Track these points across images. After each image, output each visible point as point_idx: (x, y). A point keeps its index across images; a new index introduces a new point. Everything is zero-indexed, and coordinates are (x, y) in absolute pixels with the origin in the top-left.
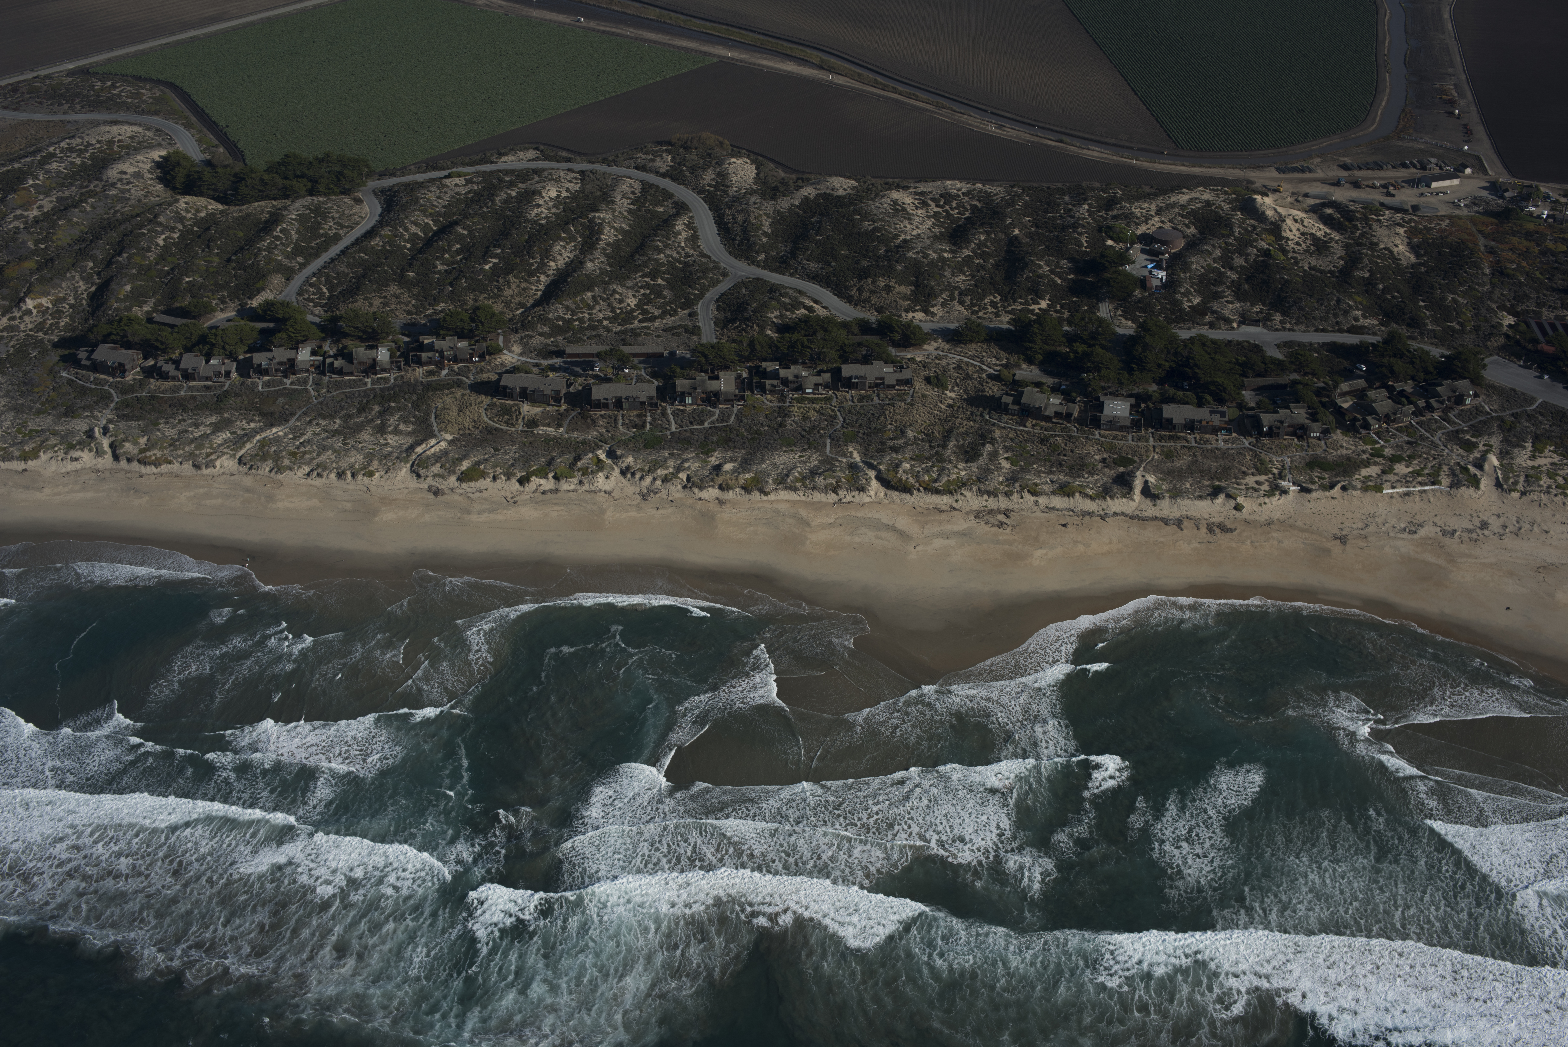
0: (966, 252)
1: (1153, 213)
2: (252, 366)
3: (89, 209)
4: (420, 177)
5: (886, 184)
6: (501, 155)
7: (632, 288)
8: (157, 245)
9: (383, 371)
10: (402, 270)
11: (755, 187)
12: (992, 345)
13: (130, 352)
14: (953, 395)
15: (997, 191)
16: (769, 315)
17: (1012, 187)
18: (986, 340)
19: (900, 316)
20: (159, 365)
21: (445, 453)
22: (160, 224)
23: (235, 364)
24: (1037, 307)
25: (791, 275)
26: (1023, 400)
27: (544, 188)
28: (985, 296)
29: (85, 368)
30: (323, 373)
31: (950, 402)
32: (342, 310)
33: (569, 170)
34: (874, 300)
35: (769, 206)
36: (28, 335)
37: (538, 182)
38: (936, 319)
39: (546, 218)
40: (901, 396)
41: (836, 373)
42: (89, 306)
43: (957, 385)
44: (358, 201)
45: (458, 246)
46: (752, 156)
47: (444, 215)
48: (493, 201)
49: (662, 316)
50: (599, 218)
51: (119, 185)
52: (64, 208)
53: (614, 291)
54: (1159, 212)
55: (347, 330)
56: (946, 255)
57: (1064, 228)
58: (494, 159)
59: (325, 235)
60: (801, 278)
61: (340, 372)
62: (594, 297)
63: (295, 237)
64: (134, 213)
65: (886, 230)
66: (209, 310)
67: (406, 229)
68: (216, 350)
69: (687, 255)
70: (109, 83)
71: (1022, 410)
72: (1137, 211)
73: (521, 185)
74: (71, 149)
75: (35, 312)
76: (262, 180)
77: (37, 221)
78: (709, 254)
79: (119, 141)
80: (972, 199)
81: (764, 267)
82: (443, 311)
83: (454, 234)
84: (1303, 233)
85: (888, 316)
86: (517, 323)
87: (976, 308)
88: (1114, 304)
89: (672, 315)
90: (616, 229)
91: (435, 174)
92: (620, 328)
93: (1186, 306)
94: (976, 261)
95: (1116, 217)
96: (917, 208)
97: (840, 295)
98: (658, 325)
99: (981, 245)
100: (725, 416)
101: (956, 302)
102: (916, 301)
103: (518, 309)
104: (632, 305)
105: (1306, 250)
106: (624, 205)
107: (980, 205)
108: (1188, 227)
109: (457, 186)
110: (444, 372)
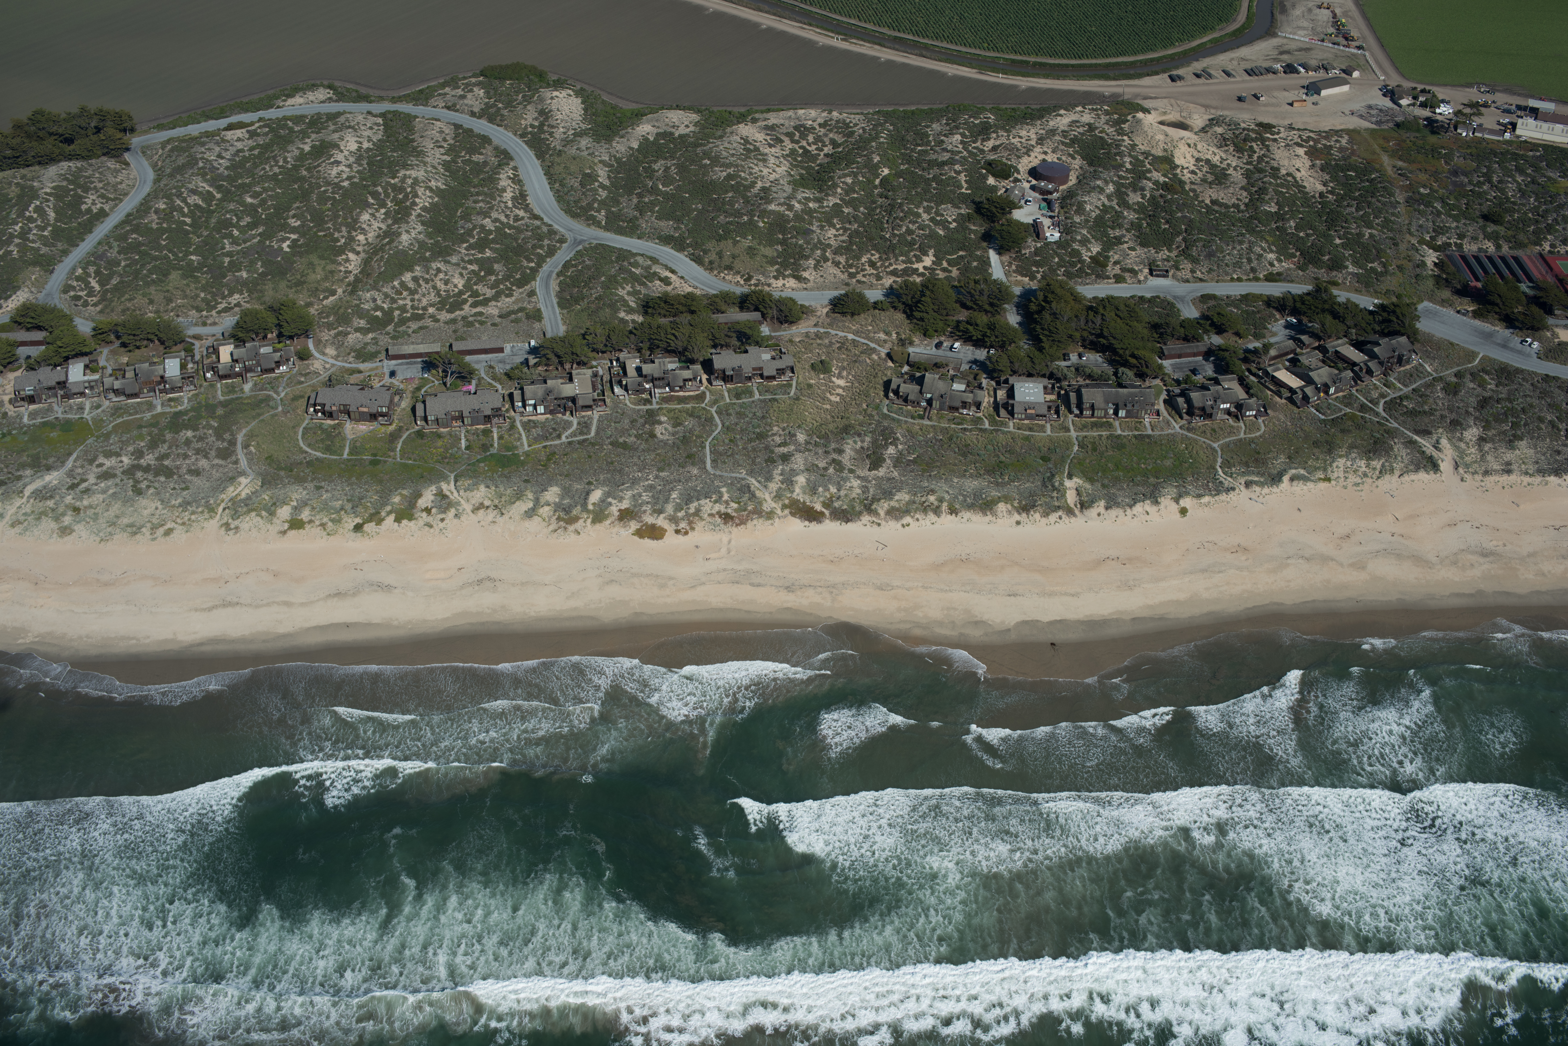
0: (832, 201)
1: (1033, 143)
4: (194, 130)
5: (731, 115)
6: (286, 96)
7: (458, 265)
9: (174, 389)
15: (857, 120)
16: (621, 292)
19: (769, 285)
21: (259, 496)
24: (921, 265)
25: (639, 238)
27: (341, 139)
28: (862, 255)
30: (101, 396)
31: (840, 391)
33: (367, 113)
34: (738, 266)
35: (603, 151)
37: (334, 131)
38: (810, 286)
39: (349, 178)
40: (784, 389)
41: (708, 365)
43: (845, 369)
44: (125, 164)
45: (248, 219)
46: (576, 87)
47: (227, 179)
48: (284, 159)
49: (496, 297)
50: (410, 176)
53: (439, 270)
54: (1041, 141)
56: (811, 205)
57: (939, 165)
58: (279, 102)
59: (89, 212)
60: (651, 240)
61: (122, 394)
63: (52, 216)
65: (740, 177)
69: (517, 219)
72: (1015, 141)
73: (313, 136)
78: (542, 214)
80: (830, 131)
81: (607, 228)
82: (238, 305)
83: (243, 203)
84: (1198, 160)
85: (756, 285)
86: (328, 317)
87: (853, 270)
88: (1006, 258)
89: (507, 296)
90: (431, 189)
91: (211, 125)
92: (450, 316)
93: (1086, 256)
94: (846, 210)
95: (994, 149)
96: (770, 146)
97: (698, 260)
98: (492, 310)
99: (849, 190)
100: (585, 426)
101: (829, 263)
102: (785, 265)
103: (326, 298)
104: (460, 286)
105: (1204, 180)
106: (436, 156)
107: (840, 139)
108: (1074, 158)
109: (239, 140)
110: (247, 387)
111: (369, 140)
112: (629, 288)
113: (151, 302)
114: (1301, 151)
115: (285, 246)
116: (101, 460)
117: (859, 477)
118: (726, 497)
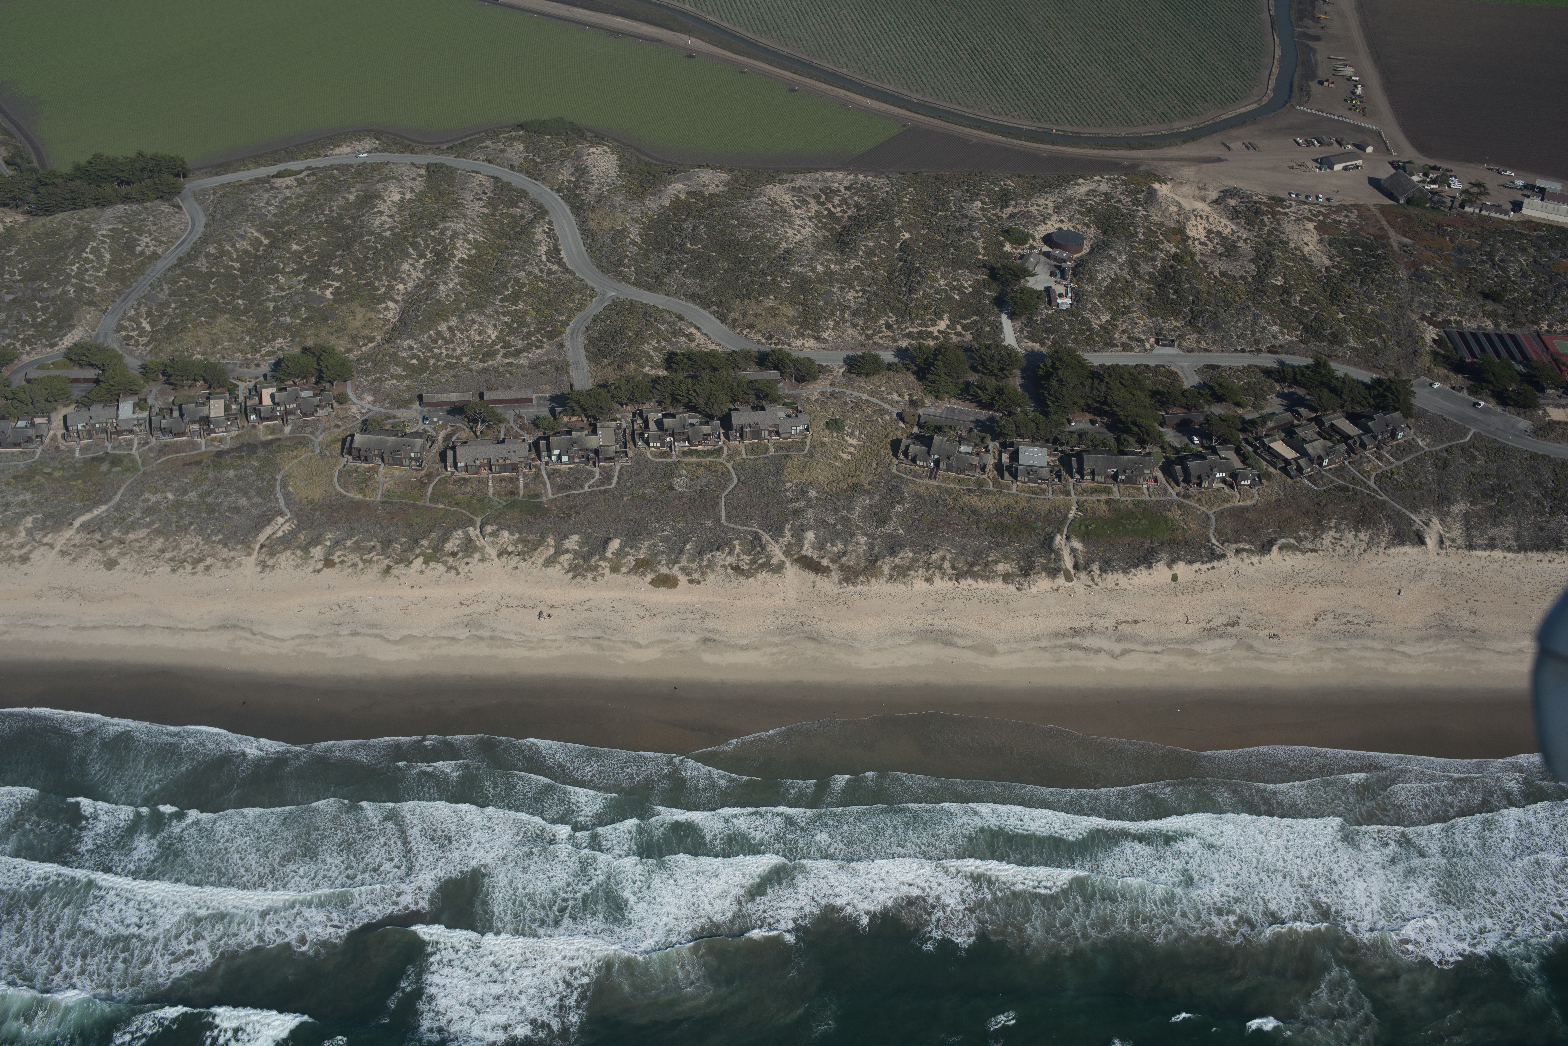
0: (854, 263)
1: (1050, 211)
4: (247, 176)
5: (760, 176)
6: (334, 145)
7: (491, 316)
9: (218, 429)
12: (893, 377)
15: (880, 183)
16: (646, 347)
19: (789, 345)
21: (295, 534)
24: (936, 328)
25: (665, 294)
26: (933, 450)
27: (385, 189)
28: (879, 317)
30: (149, 434)
31: (852, 450)
32: (167, 350)
33: (411, 164)
34: (759, 324)
35: (636, 209)
37: (378, 182)
38: (828, 346)
39: (391, 229)
40: (798, 446)
41: (726, 420)
43: (858, 429)
44: (178, 208)
45: (294, 266)
46: (612, 143)
47: (275, 226)
49: (527, 348)
50: (450, 228)
53: (473, 321)
54: (1058, 209)
57: (958, 231)
58: (326, 150)
59: (142, 254)
60: (677, 297)
63: (107, 258)
65: (766, 238)
69: (550, 272)
72: (1033, 209)
73: (359, 186)
78: (574, 269)
80: (855, 194)
81: (636, 284)
82: (281, 349)
83: (289, 251)
84: (1209, 232)
85: (776, 344)
86: (366, 363)
87: (870, 332)
88: (1018, 324)
89: (537, 348)
90: (468, 241)
91: (262, 172)
92: (482, 366)
93: (1096, 324)
94: (866, 273)
95: (1012, 216)
96: (797, 207)
97: (723, 318)
98: (523, 361)
99: (870, 253)
100: (607, 477)
101: (848, 325)
102: (804, 325)
103: (365, 345)
104: (493, 337)
105: (1214, 251)
106: (475, 209)
107: (863, 202)
108: (1089, 228)
109: (288, 187)
110: (288, 429)
111: (412, 191)
112: (655, 343)
113: (199, 343)
114: (1310, 226)
115: (328, 293)
116: (147, 495)
117: (865, 534)
118: (738, 549)
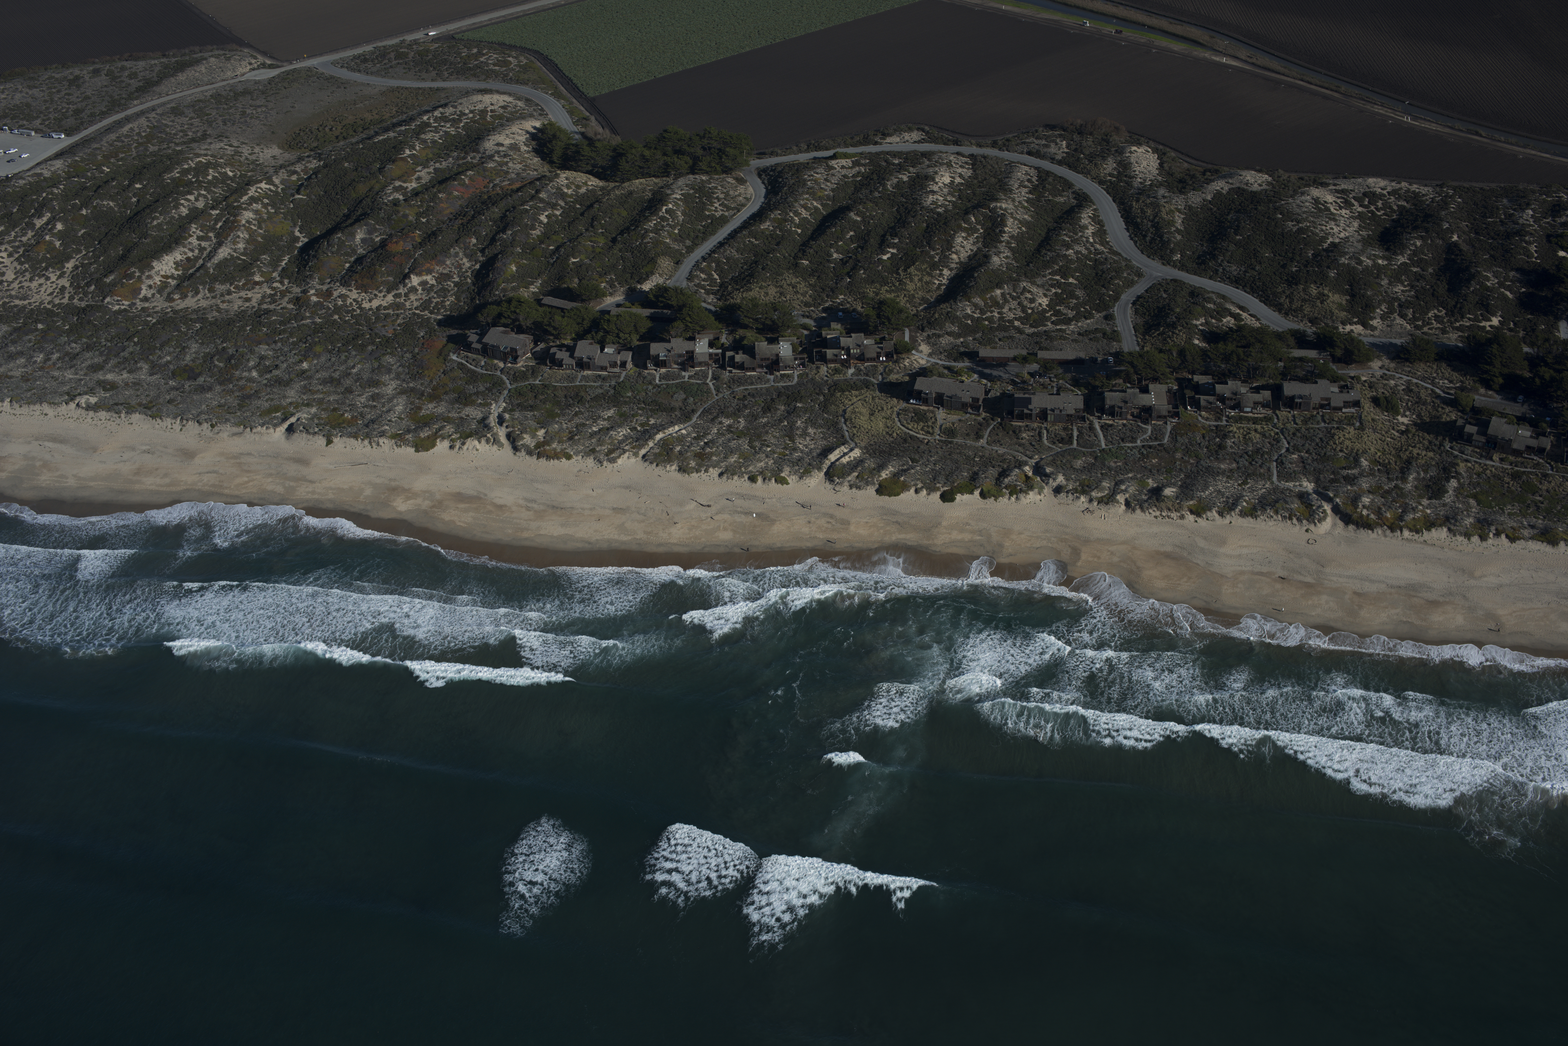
2: (649, 356)
3: (467, 182)
4: (803, 157)
5: (1302, 179)
6: (885, 135)
7: (1042, 286)
8: (541, 222)
9: (786, 367)
10: (796, 257)
11: (1160, 178)
12: (1444, 365)
13: (522, 336)
14: (1405, 420)
15: (1426, 191)
16: (1195, 322)
17: (1441, 186)
18: (1436, 360)
19: (1337, 328)
20: (553, 350)
21: (859, 462)
22: (542, 200)
23: (630, 354)
24: (1488, 323)
25: (1210, 278)
26: (1490, 431)
27: (936, 173)
28: (1429, 310)
29: (476, 352)
30: (723, 367)
31: (1403, 428)
32: (737, 298)
33: (958, 153)
34: (1307, 309)
35: (1179, 201)
36: (414, 314)
37: (929, 166)
38: (1376, 333)
39: (943, 206)
40: (1349, 420)
41: (1277, 390)
42: (474, 284)
43: (1409, 409)
44: (741, 181)
45: (852, 233)
46: (1152, 144)
47: (834, 199)
48: (884, 185)
49: (1076, 318)
50: (1001, 208)
51: (496, 158)
52: (442, 180)
53: (1025, 290)
55: (746, 321)
56: (1380, 262)
57: (1508, 236)
58: (877, 139)
59: (712, 217)
60: (1222, 281)
61: (741, 367)
62: (1003, 294)
63: (681, 218)
64: (514, 187)
65: (1312, 231)
66: (600, 295)
67: (797, 214)
68: (610, 338)
69: (1097, 252)
70: (475, 50)
71: (1488, 442)
73: (911, 169)
74: (444, 119)
75: (420, 288)
76: (643, 156)
77: (416, 193)
78: (1120, 251)
79: (492, 111)
80: (1399, 199)
81: (1181, 268)
83: (847, 220)
85: (1324, 328)
87: (1419, 323)
89: (1087, 318)
90: (1018, 220)
91: (819, 154)
92: (1032, 330)
94: (1414, 269)
96: (1341, 208)
97: (1268, 302)
98: (1073, 328)
99: (1418, 252)
100: (1158, 433)
101: (1396, 315)
102: (1352, 313)
104: (1044, 306)
106: (1022, 195)
107: (1408, 206)
109: (843, 167)
110: (850, 372)
112: (1202, 320)
116: (721, 419)
